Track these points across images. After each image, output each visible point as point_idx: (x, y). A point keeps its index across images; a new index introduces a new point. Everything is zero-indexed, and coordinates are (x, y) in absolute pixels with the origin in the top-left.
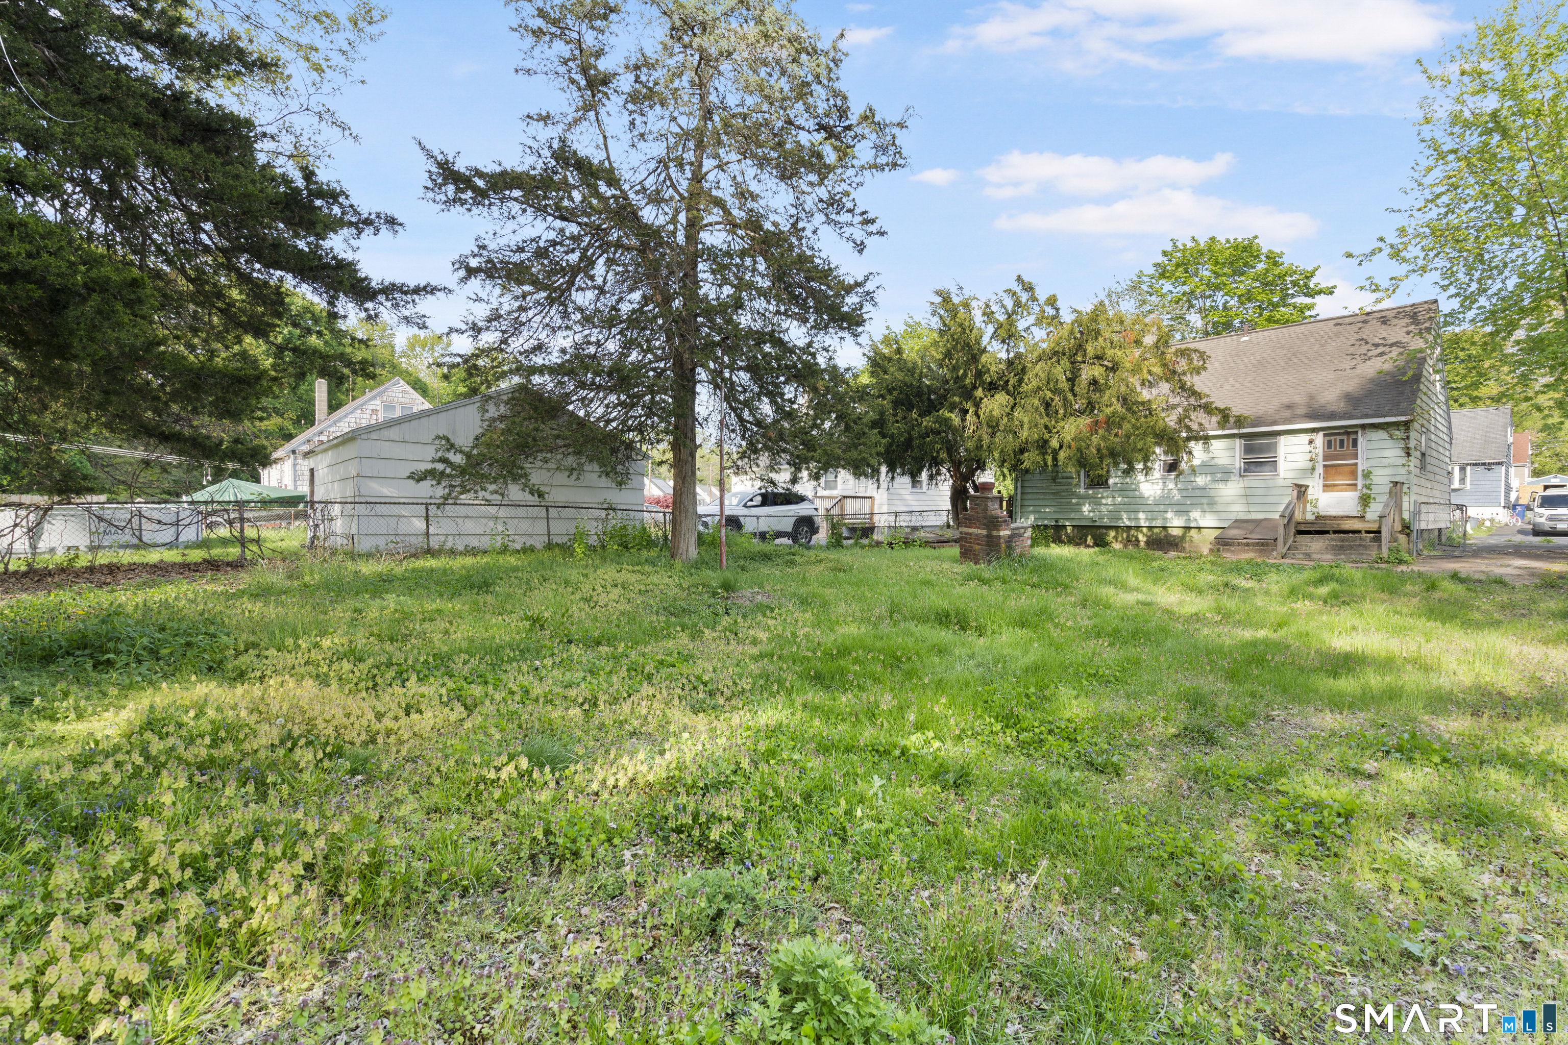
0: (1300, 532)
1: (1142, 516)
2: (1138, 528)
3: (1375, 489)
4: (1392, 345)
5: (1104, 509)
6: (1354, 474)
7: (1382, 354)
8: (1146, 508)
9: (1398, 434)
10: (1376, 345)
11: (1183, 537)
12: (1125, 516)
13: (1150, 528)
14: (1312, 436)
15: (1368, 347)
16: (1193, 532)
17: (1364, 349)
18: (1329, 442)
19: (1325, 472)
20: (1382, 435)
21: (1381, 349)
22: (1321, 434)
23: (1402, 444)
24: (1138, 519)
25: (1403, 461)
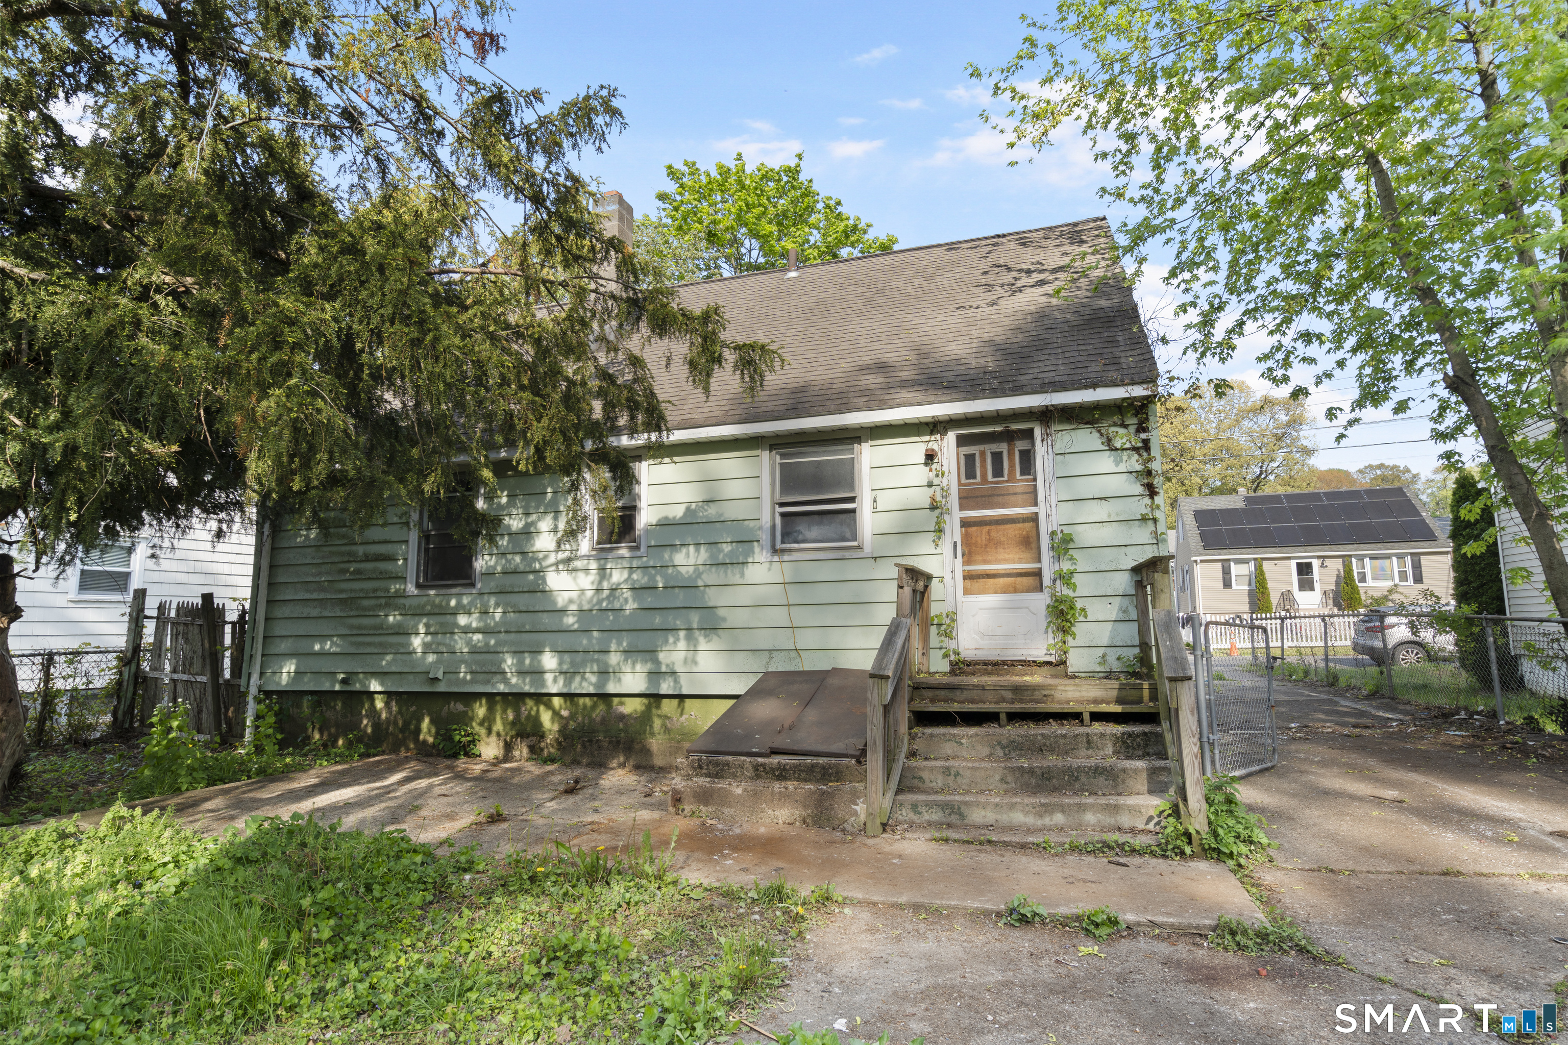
0: (923, 719)
1: (549, 661)
2: (542, 698)
3: (1084, 585)
4: (1055, 271)
5: (460, 644)
6: (1030, 543)
7: (1042, 283)
8: (562, 641)
9: (1123, 437)
10: (1029, 272)
11: (645, 718)
12: (509, 662)
13: (569, 697)
14: (933, 442)
15: (1015, 274)
16: (668, 706)
17: (1008, 278)
18: (970, 460)
19: (966, 539)
20: (1086, 438)
21: (1036, 277)
22: (951, 436)
23: (1134, 463)
24: (538, 673)
25: (1141, 506)
